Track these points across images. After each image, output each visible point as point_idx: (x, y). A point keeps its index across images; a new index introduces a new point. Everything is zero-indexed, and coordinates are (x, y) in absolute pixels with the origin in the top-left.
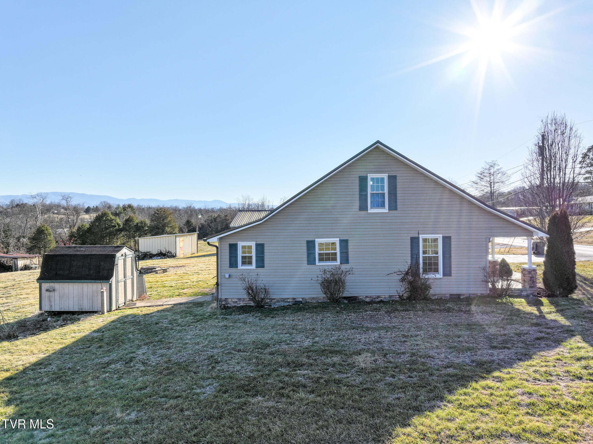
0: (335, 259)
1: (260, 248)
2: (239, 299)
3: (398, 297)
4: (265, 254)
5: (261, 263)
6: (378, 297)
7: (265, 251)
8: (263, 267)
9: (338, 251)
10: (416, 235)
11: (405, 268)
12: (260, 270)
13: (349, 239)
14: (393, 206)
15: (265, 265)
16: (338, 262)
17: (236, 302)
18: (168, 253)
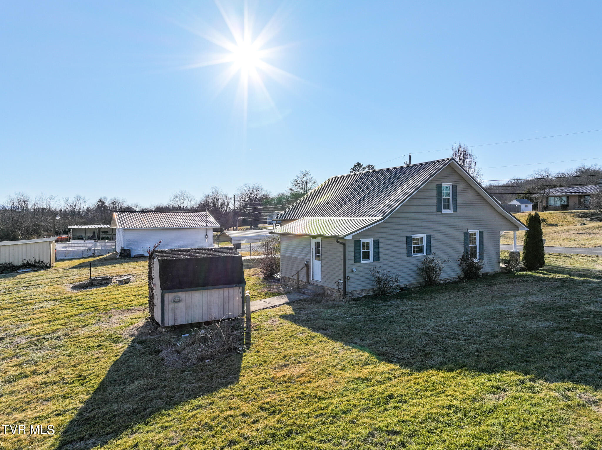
0: (422, 251)
1: (376, 243)
2: (362, 290)
3: (457, 278)
4: (380, 249)
5: (377, 258)
6: (448, 279)
7: (380, 246)
8: (378, 260)
9: (424, 244)
10: (466, 231)
11: (461, 255)
12: (377, 263)
13: (432, 234)
14: (455, 209)
15: (380, 258)
16: (425, 254)
17: (359, 294)
18: (38, 263)
